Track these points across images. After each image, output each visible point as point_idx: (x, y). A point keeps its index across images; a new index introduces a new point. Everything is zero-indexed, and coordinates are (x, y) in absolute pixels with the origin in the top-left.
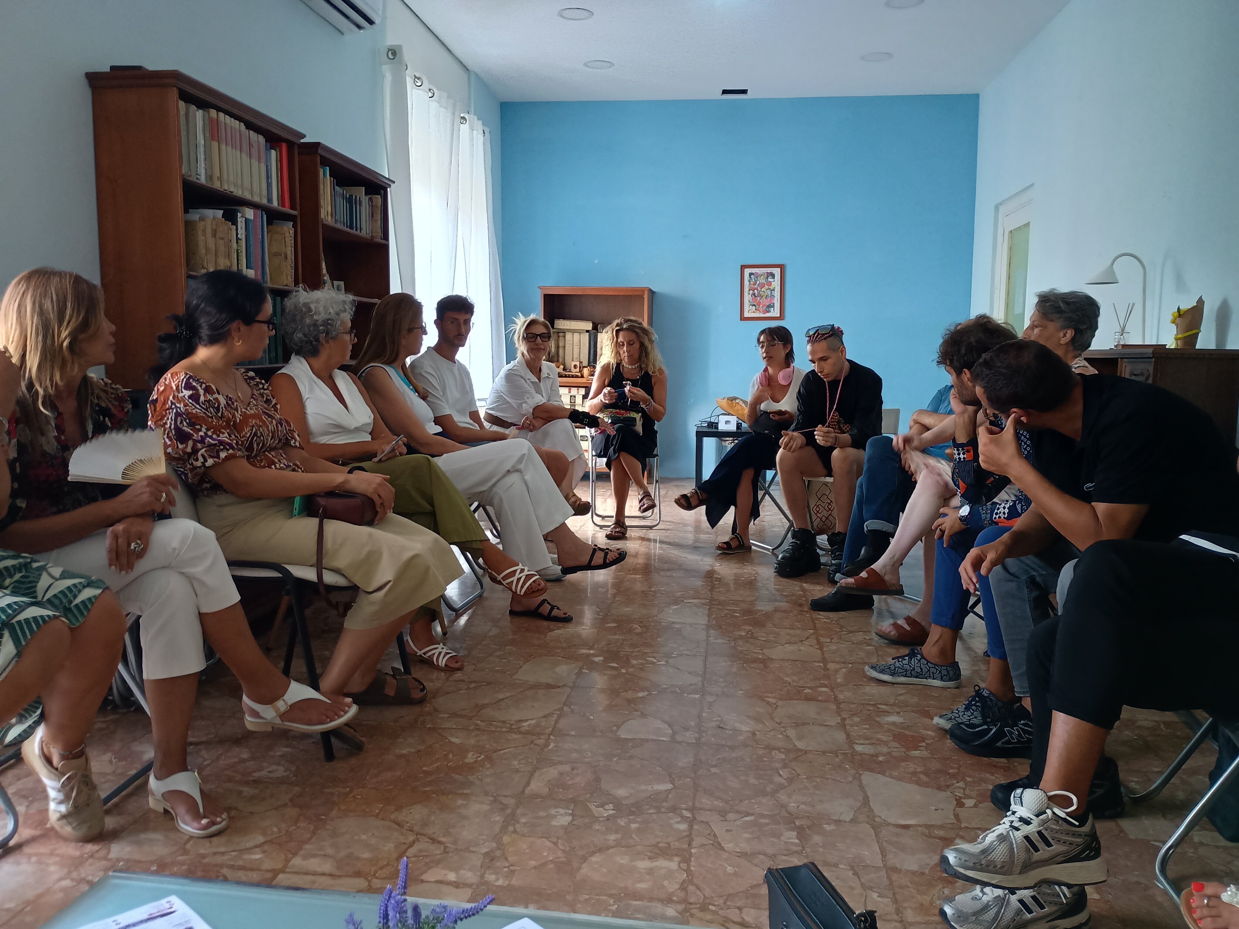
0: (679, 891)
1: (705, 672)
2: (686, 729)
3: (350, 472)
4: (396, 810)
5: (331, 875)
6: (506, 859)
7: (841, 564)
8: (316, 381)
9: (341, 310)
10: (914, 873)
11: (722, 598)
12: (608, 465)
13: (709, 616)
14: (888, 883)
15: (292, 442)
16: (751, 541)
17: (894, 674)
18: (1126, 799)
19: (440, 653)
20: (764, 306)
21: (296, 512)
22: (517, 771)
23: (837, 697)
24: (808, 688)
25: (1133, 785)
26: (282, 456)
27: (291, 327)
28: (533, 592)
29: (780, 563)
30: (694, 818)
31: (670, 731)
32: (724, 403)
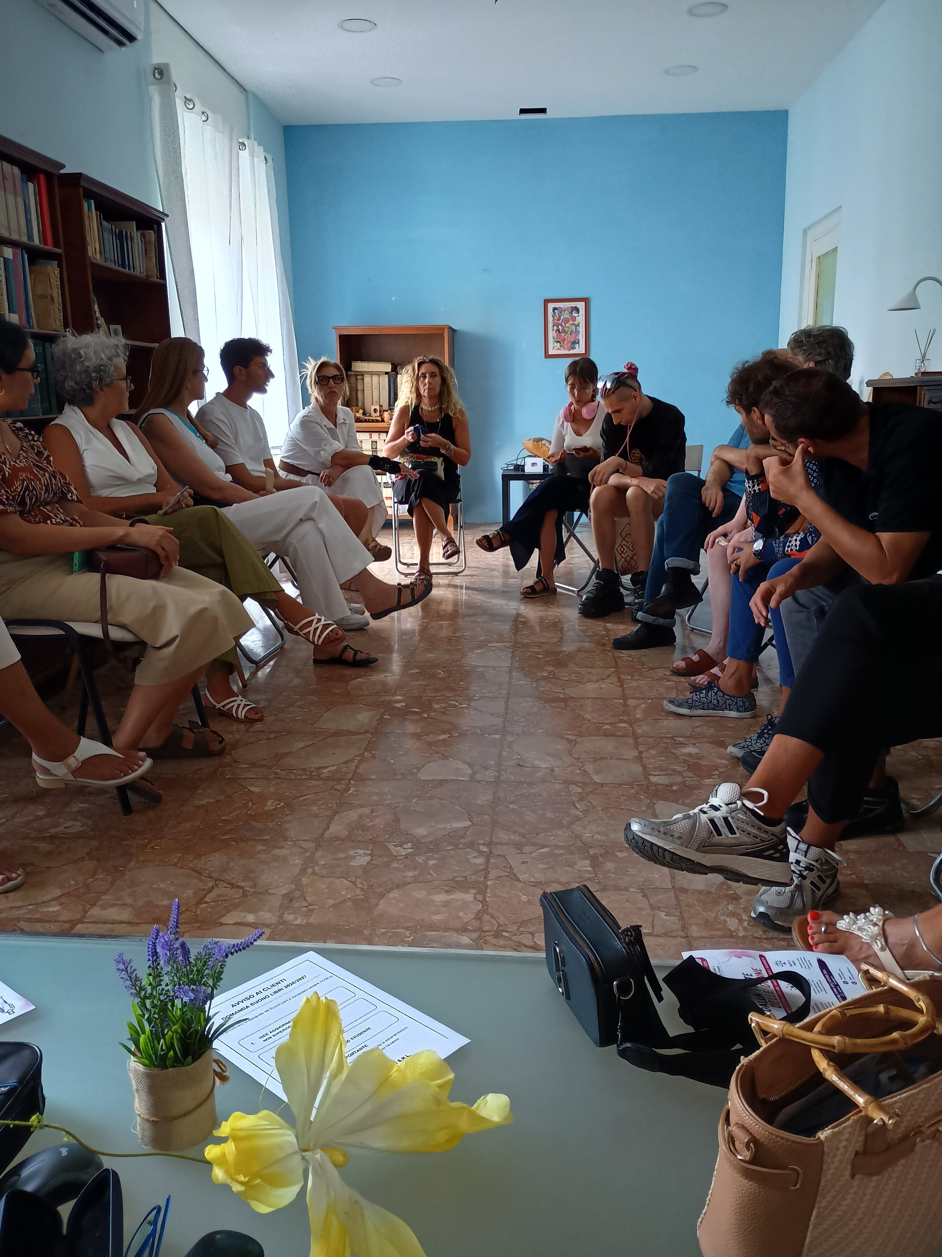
0: (474, 921)
1: (506, 713)
2: (486, 769)
3: (132, 525)
4: (195, 859)
5: (129, 923)
6: (305, 899)
7: (642, 602)
8: (93, 431)
9: (113, 355)
10: (701, 892)
11: (526, 641)
12: (410, 511)
13: (513, 658)
14: (676, 902)
15: (69, 496)
16: (556, 584)
17: (692, 707)
18: (905, 815)
19: (239, 705)
20: (569, 342)
21: (76, 568)
22: (317, 816)
23: (635, 731)
24: (607, 724)
25: (914, 801)
26: (59, 511)
27: (62, 375)
28: (331, 641)
29: (583, 604)
30: (491, 852)
31: (470, 771)
32: (530, 444)
